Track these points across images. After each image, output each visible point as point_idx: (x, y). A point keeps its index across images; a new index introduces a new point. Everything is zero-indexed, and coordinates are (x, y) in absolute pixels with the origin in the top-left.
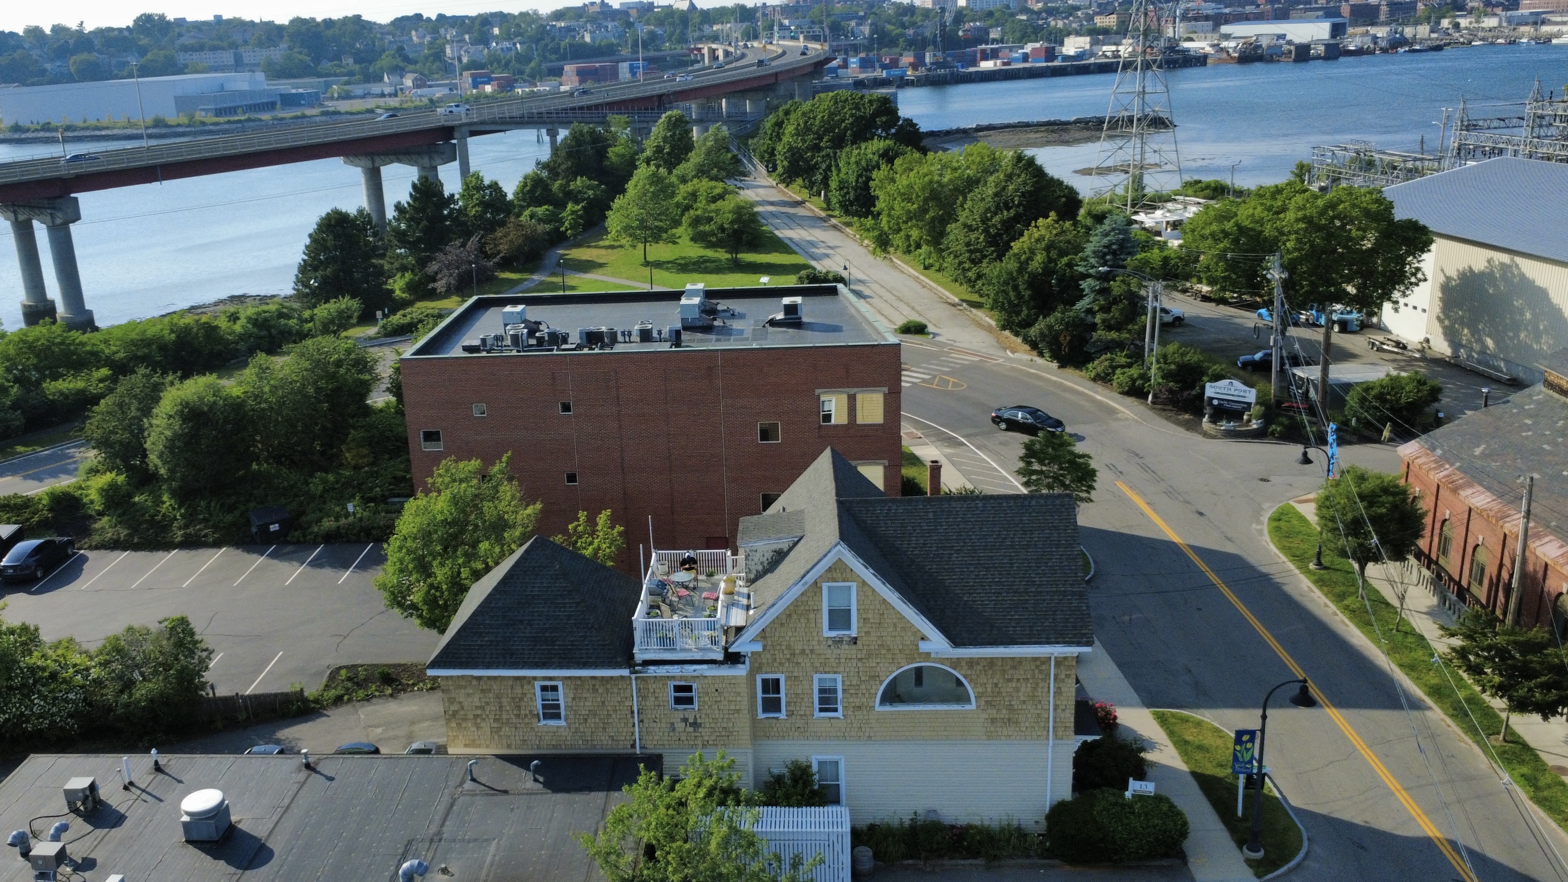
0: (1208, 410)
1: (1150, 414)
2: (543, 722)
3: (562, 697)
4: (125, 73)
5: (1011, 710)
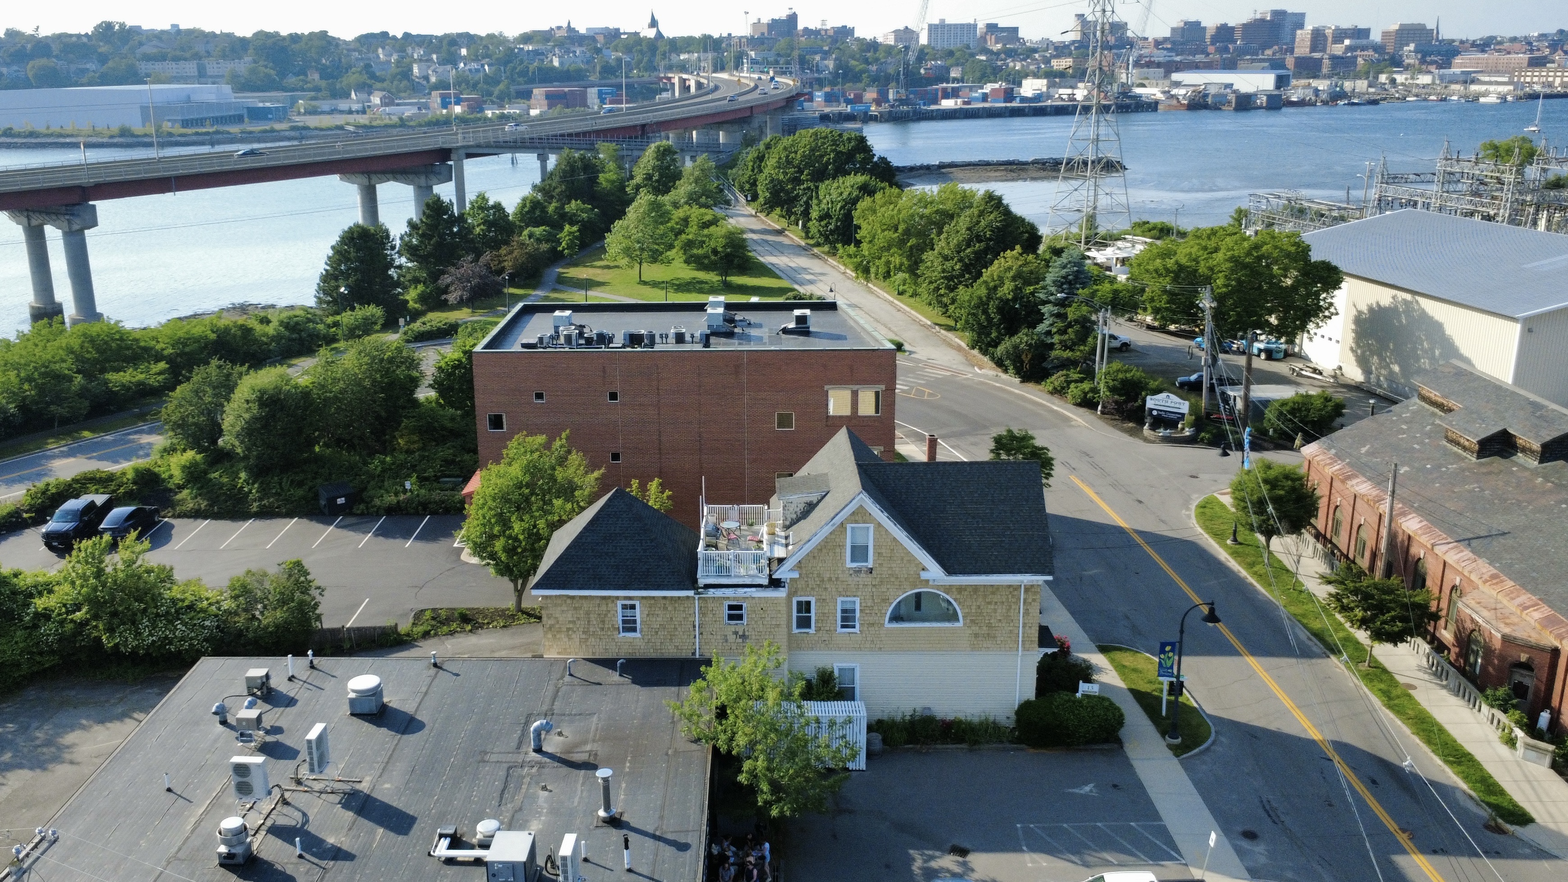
0: (1148, 421)
1: (1100, 424)
2: (622, 634)
3: (638, 615)
4: (85, 80)
5: (990, 628)
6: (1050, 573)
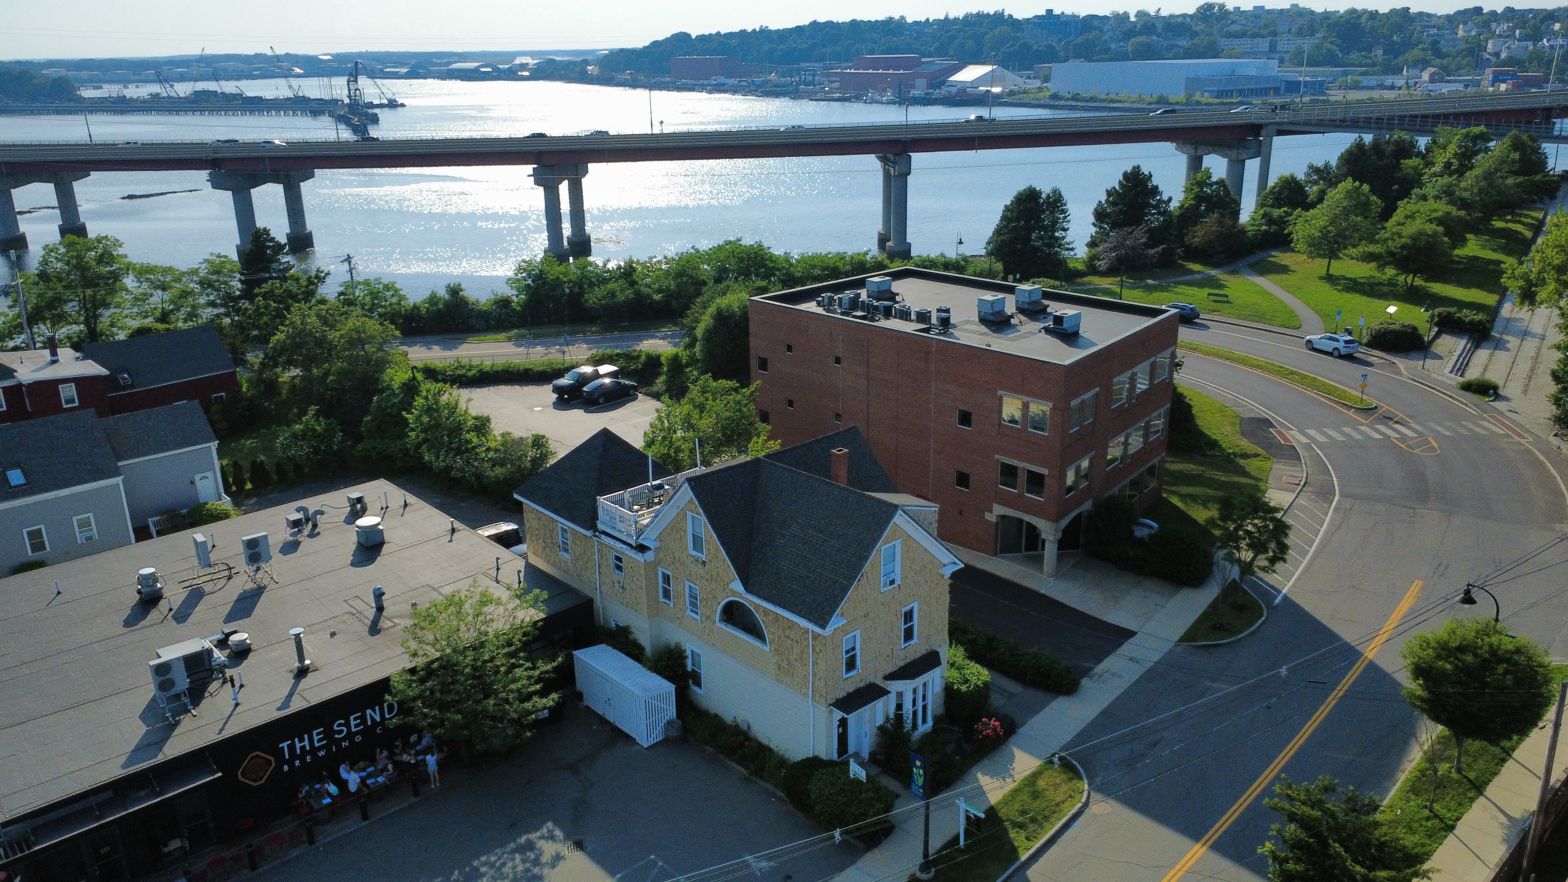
2: (562, 553)
3: (569, 541)
5: (789, 663)
6: (823, 627)
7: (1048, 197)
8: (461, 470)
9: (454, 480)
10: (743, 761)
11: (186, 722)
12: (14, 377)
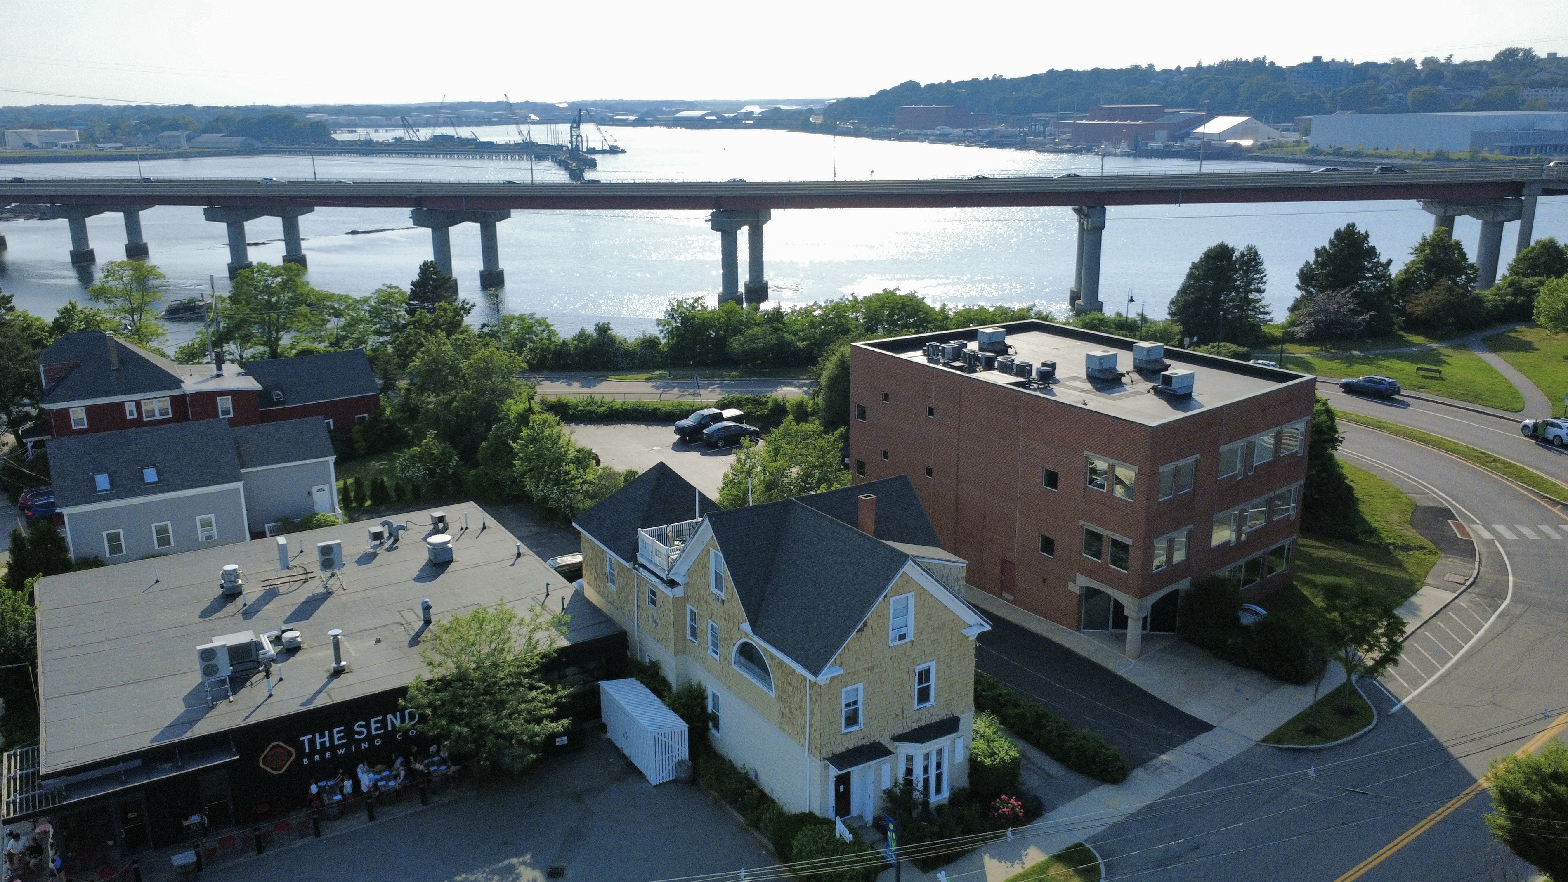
2: (609, 584)
3: (615, 571)
4: (1460, 107)
5: (791, 712)
6: (816, 673)
7: (1243, 255)
8: (558, 501)
9: (551, 510)
10: (742, 809)
11: (222, 706)
12: (180, 387)
